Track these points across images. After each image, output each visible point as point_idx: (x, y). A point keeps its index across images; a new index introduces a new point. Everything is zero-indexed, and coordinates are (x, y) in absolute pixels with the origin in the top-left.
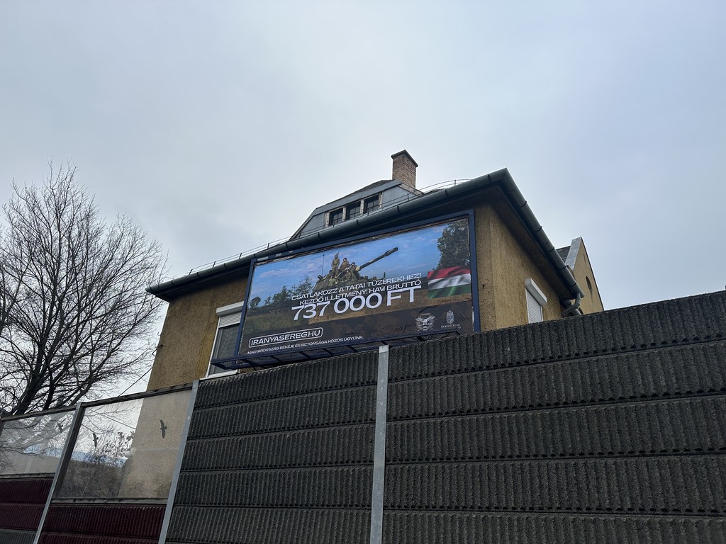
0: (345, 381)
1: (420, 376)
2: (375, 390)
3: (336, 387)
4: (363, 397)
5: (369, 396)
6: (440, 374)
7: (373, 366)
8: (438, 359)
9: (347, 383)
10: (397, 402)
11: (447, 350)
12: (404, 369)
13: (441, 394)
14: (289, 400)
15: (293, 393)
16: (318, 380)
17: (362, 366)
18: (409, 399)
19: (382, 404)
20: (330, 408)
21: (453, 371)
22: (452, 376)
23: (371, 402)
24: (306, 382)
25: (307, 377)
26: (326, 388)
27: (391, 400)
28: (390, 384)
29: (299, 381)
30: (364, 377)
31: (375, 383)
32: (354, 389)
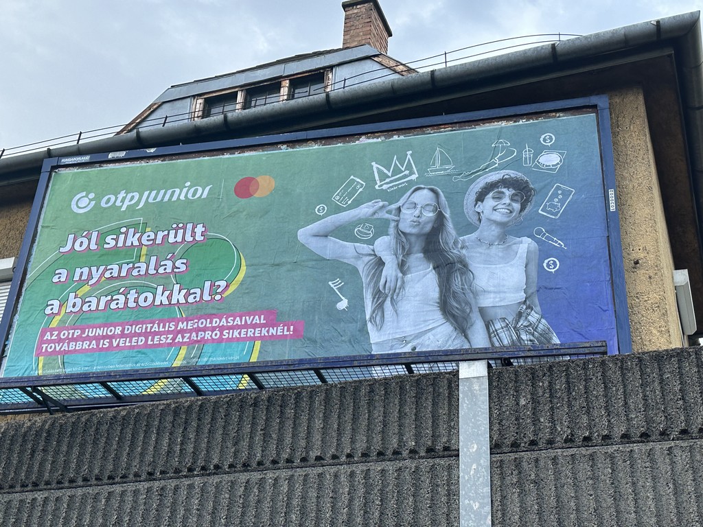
0: (361, 446)
1: (587, 439)
2: (452, 470)
3: (334, 457)
4: (417, 487)
5: (435, 486)
6: (645, 437)
7: (443, 411)
8: (636, 401)
9: (368, 448)
10: (522, 502)
11: (662, 381)
12: (535, 421)
13: (654, 488)
14: (191, 487)
15: (203, 468)
16: (280, 440)
17: (409, 409)
18: (558, 497)
19: (476, 506)
20: (319, 510)
21: (684, 432)
22: (685, 444)
23: (444, 499)
24: (245, 444)
25: (247, 429)
26: (304, 460)
27: (504, 497)
28: (497, 457)
29: (224, 441)
30: (418, 436)
31: (452, 453)
32: (390, 467)
